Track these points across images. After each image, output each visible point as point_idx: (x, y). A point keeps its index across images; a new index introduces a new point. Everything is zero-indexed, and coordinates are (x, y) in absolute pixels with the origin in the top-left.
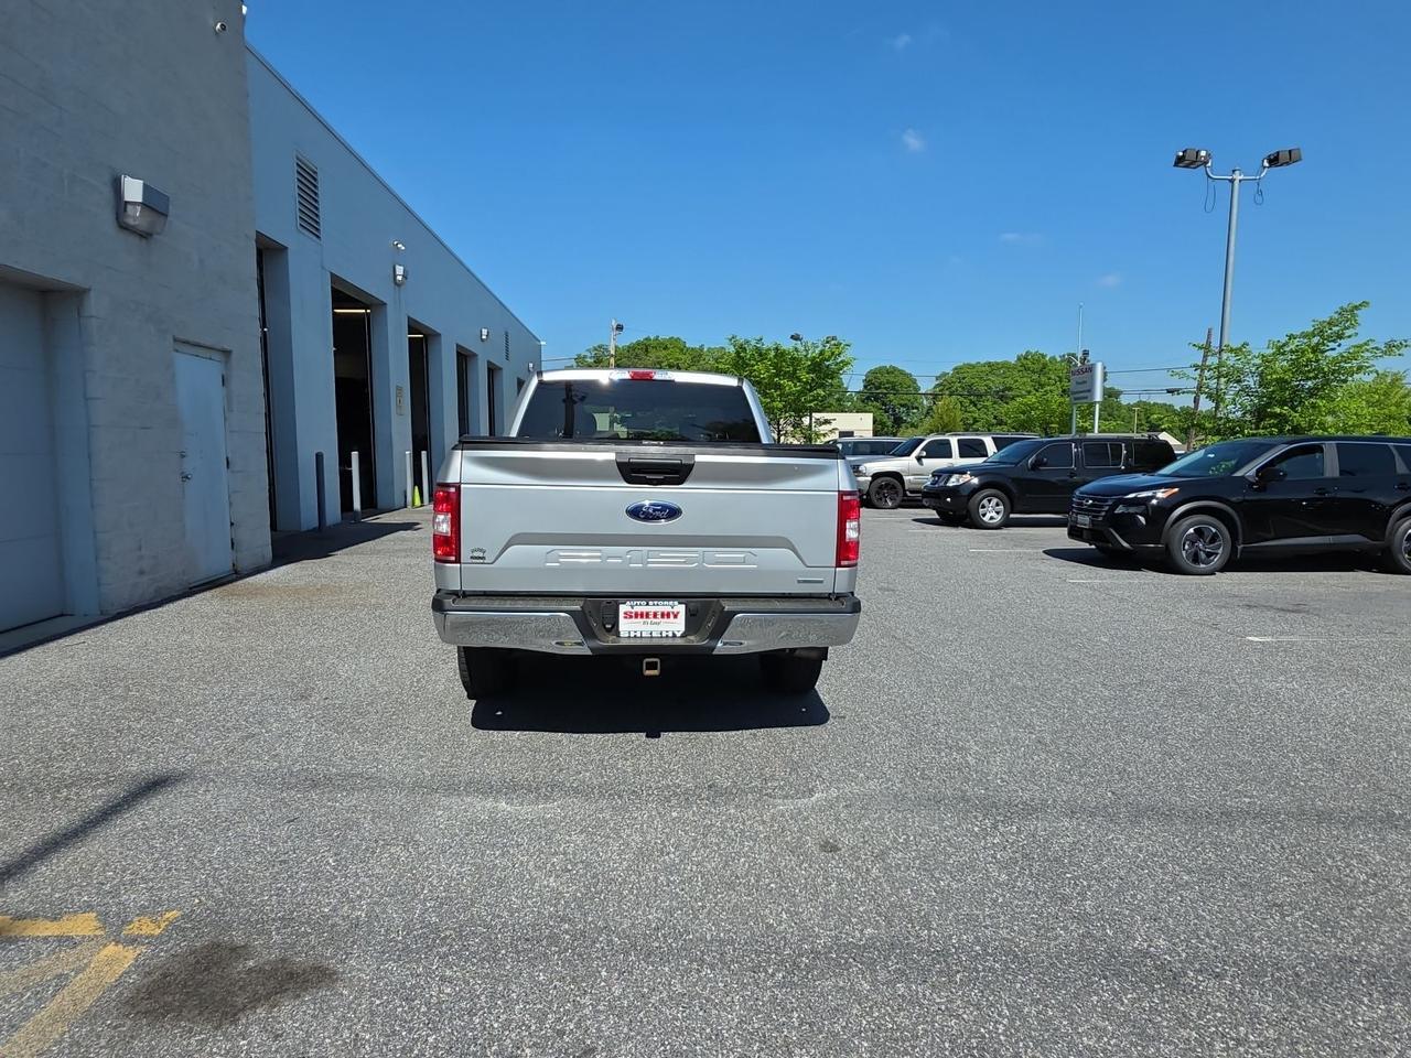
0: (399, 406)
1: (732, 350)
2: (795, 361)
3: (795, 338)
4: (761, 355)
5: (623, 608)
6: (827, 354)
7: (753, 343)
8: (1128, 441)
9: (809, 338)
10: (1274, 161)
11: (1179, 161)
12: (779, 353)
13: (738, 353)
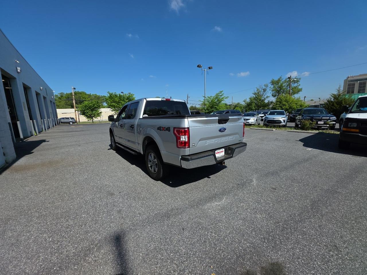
0: (25, 108)
1: (109, 95)
2: (124, 97)
3: (122, 93)
4: (116, 96)
5: (216, 152)
6: (130, 96)
7: (114, 93)
8: (195, 112)
9: (125, 93)
10: (209, 68)
11: (198, 66)
12: (120, 96)
13: (110, 96)
